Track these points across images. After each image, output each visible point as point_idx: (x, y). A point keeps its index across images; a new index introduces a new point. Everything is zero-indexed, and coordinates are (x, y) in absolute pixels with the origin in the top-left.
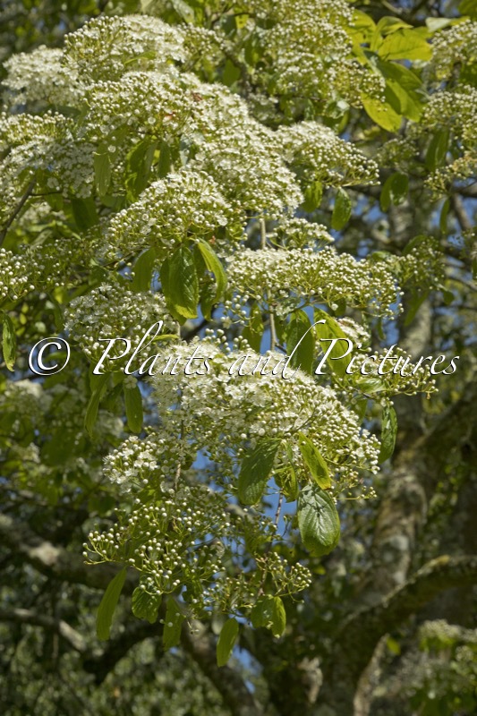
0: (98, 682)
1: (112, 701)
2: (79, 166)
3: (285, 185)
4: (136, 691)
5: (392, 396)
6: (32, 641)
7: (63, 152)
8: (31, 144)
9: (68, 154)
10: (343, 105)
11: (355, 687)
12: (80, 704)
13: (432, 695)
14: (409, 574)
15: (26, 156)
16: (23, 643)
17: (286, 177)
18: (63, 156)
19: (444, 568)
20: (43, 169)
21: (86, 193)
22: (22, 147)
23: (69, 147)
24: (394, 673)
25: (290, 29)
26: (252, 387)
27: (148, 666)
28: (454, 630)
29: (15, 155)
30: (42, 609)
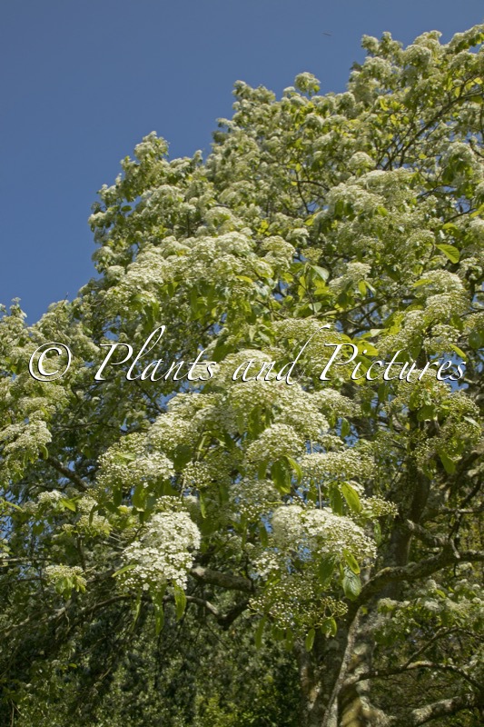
0: (225, 629)
1: (231, 637)
2: (227, 419)
3: (321, 422)
4: (243, 632)
5: (378, 518)
6: (193, 609)
8: (204, 409)
9: (222, 413)
10: (342, 380)
11: (348, 631)
13: (384, 634)
14: (371, 576)
15: (202, 415)
17: (321, 417)
18: (219, 414)
19: (388, 573)
20: (211, 421)
22: (201, 411)
24: (365, 622)
25: (315, 347)
26: (321, 529)
27: (248, 620)
28: (394, 602)
29: (198, 415)
30: (197, 595)
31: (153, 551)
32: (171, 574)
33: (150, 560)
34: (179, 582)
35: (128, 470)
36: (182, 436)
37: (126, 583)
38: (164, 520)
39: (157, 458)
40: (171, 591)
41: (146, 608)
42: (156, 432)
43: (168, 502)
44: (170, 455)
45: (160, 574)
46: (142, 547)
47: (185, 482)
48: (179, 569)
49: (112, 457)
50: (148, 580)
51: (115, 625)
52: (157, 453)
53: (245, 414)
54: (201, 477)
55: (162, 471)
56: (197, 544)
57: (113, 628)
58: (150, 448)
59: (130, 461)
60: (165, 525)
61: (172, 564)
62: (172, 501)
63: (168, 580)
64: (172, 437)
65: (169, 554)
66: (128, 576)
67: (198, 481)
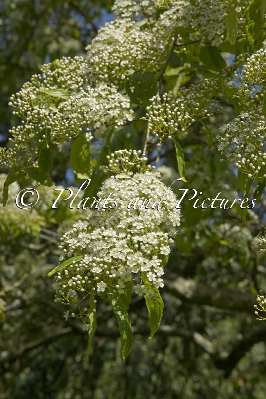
0: (227, 375)
1: (237, 389)
2: (211, 22)
6: (174, 349)
7: (198, 12)
8: (174, 10)
9: (202, 13)
12: (214, 392)
15: (170, 19)
16: (168, 350)
18: (198, 16)
20: (185, 27)
21: (218, 42)
22: (168, 13)
23: (201, 8)
29: (163, 20)
30: (180, 325)
31: (107, 233)
32: (138, 265)
33: (105, 246)
34: (151, 277)
35: (59, 115)
36: (140, 57)
37: (70, 283)
38: (120, 185)
39: (104, 94)
40: (140, 290)
41: (103, 350)
42: (98, 53)
43: (126, 159)
44: (123, 87)
45: (122, 267)
46: (90, 230)
47: (150, 126)
48: (150, 257)
49: (33, 97)
50: (103, 277)
51: (56, 378)
52: (102, 86)
53: (238, 10)
54: (175, 117)
55: (112, 113)
56: (175, 218)
57: (53, 382)
58: (91, 80)
59: (61, 100)
60: (124, 193)
61: (139, 249)
62: (132, 157)
63: (134, 274)
64: (125, 58)
65: (133, 235)
66: (73, 273)
67: (171, 123)
